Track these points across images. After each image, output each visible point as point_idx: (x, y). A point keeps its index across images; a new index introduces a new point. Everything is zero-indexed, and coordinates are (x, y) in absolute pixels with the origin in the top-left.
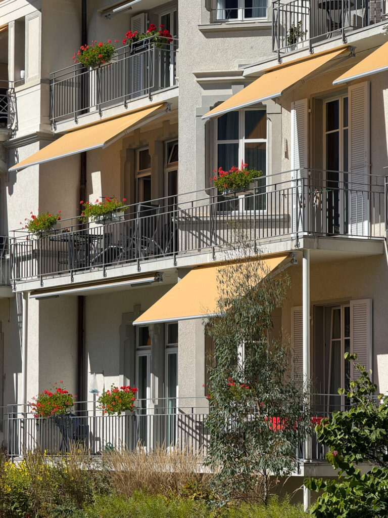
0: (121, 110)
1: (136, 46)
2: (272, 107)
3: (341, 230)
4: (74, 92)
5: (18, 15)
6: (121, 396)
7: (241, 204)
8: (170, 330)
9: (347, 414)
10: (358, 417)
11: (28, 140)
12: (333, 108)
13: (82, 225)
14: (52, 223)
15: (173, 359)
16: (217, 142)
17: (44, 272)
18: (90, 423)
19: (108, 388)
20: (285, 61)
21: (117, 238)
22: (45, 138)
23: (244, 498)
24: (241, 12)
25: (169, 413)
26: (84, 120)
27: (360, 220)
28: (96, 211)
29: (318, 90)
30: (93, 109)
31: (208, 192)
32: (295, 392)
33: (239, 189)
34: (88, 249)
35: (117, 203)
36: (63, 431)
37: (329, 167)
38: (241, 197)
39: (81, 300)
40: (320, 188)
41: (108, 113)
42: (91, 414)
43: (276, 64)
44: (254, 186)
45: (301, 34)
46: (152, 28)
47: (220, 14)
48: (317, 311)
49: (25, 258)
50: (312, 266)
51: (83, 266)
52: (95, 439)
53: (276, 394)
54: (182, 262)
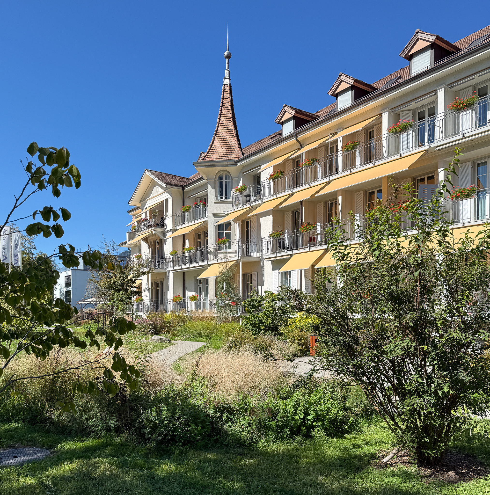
0: (193, 223)
1: (197, 206)
2: (232, 223)
3: (250, 254)
4: (181, 218)
5: (166, 198)
6: (194, 297)
7: (224, 248)
8: (206, 280)
9: (250, 299)
10: (253, 300)
11: (169, 231)
12: (248, 223)
13: (184, 253)
14: (176, 253)
15: (207, 287)
16: (218, 232)
17: (174, 265)
18: (186, 304)
19: (191, 295)
20: (235, 210)
21: (193, 257)
22: (174, 231)
23: (225, 322)
24: (224, 197)
25: (206, 301)
26: (184, 226)
27: (255, 252)
28: (187, 250)
29: (244, 218)
30: (186, 223)
31: (216, 245)
32: (238, 295)
33: (224, 244)
34: (185, 260)
35: (193, 247)
36: (180, 306)
37: (247, 238)
38: (224, 246)
39: (184, 273)
40: (244, 243)
41: (190, 224)
42: (187, 301)
43: (233, 211)
44: (228, 243)
45: (239, 203)
46: (201, 201)
47: (219, 198)
48: (244, 275)
49: (169, 262)
50: (242, 264)
51: (184, 264)
52: (188, 308)
53: (233, 296)
54: (210, 263)
